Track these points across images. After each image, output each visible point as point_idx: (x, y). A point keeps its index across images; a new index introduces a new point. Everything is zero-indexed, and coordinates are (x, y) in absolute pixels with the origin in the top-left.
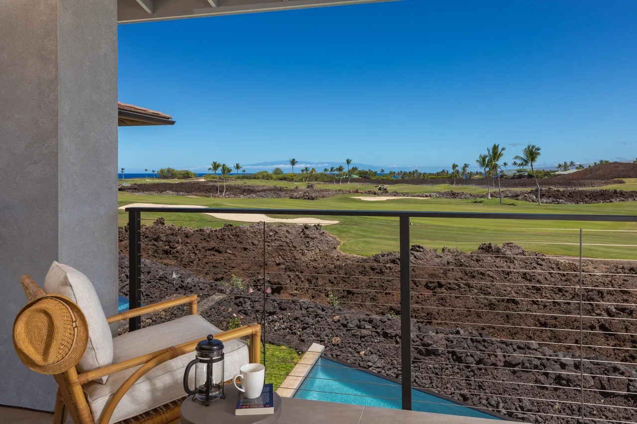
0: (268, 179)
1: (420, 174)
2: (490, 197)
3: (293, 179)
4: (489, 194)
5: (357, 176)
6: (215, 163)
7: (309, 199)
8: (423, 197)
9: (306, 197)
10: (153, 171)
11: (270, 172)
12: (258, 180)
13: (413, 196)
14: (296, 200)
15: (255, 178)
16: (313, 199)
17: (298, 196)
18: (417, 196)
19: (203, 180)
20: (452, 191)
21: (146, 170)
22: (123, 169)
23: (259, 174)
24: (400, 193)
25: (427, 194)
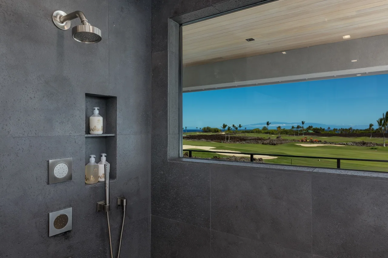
0: (259, 133)
1: (354, 130)
2: (384, 146)
3: (273, 133)
4: (385, 144)
5: (312, 132)
6: (224, 124)
7: (272, 144)
8: (342, 145)
9: (271, 144)
10: (200, 128)
11: (261, 129)
12: (253, 134)
13: (335, 144)
14: (265, 145)
15: (252, 132)
16: (275, 145)
17: (267, 143)
18: (338, 144)
19: (224, 133)
20: (363, 141)
21: (197, 128)
22: (186, 127)
23: (254, 130)
24: (328, 142)
25: (346, 143)
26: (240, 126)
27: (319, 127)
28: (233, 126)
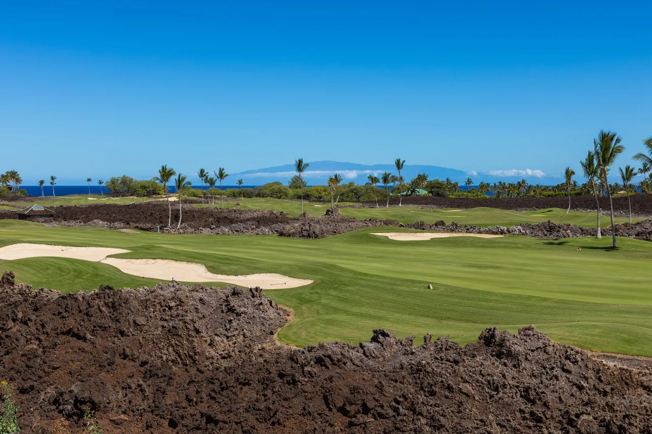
0: (280, 198)
2: (599, 236)
3: (321, 198)
4: (599, 228)
5: (425, 193)
6: (165, 169)
7: (309, 236)
8: (496, 233)
9: (305, 233)
10: (100, 183)
11: (286, 184)
12: (262, 200)
13: (480, 232)
14: (291, 239)
15: (259, 195)
17: (293, 231)
18: (487, 232)
19: (173, 199)
20: (549, 222)
21: (89, 180)
22: (53, 178)
23: (265, 187)
24: (461, 226)
25: (505, 228)
26: (221, 175)
27: (442, 179)
28: (202, 173)
